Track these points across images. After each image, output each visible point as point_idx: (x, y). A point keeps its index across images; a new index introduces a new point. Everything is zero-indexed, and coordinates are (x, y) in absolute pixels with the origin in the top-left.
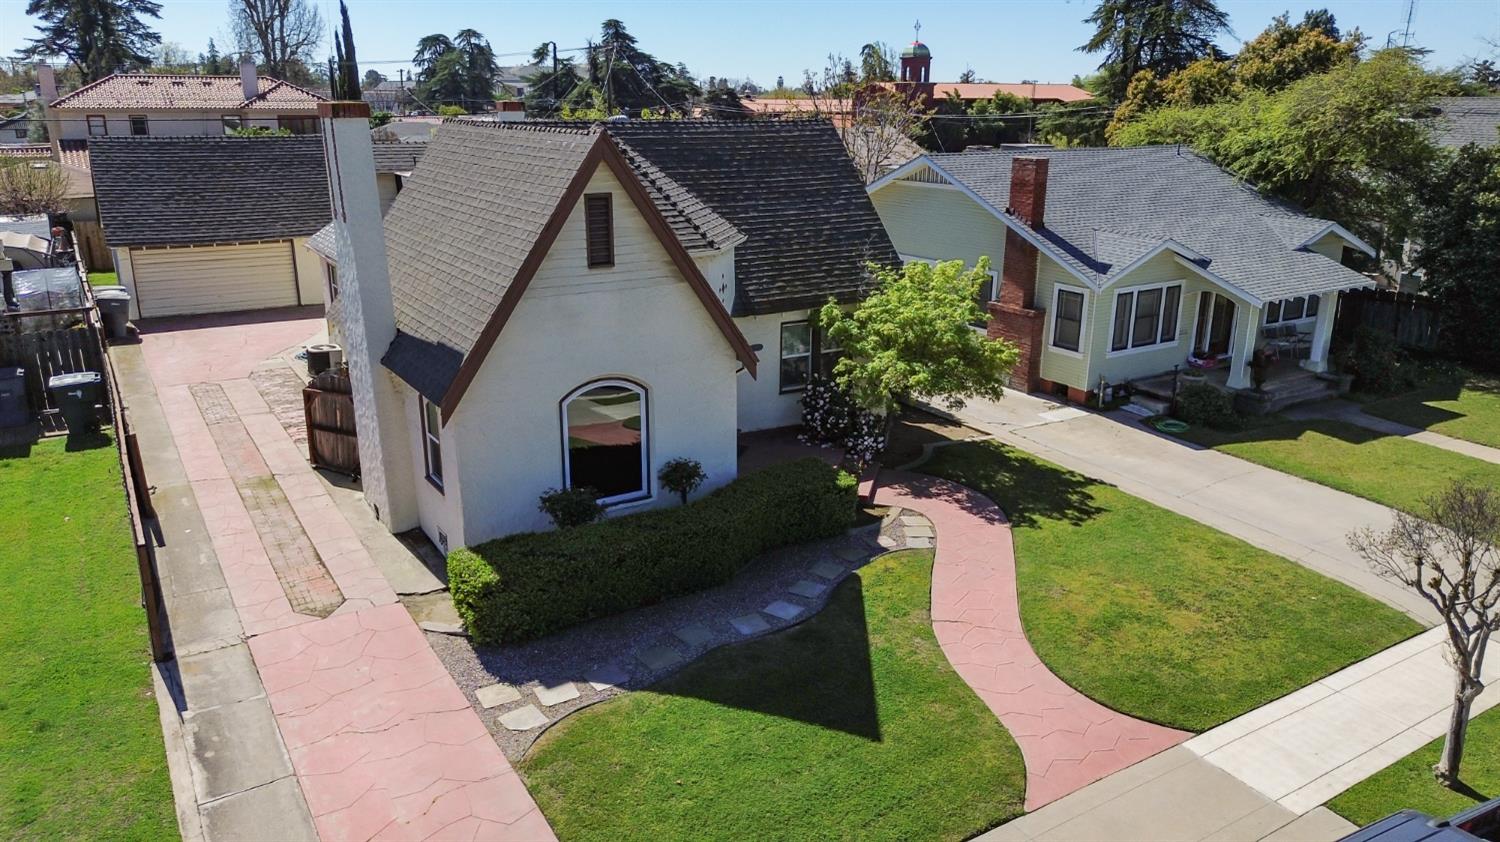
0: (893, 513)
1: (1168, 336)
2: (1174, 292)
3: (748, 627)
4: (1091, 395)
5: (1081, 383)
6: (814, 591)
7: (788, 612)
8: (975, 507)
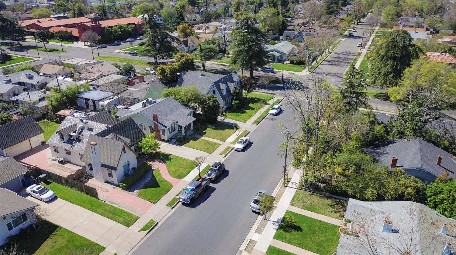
0: (153, 165)
1: (175, 130)
2: (175, 125)
3: (147, 181)
4: (168, 140)
5: (166, 139)
6: (150, 176)
7: (149, 179)
8: (160, 162)
